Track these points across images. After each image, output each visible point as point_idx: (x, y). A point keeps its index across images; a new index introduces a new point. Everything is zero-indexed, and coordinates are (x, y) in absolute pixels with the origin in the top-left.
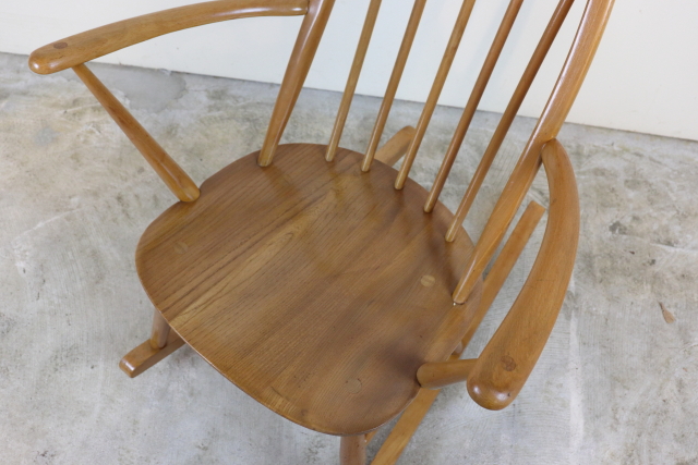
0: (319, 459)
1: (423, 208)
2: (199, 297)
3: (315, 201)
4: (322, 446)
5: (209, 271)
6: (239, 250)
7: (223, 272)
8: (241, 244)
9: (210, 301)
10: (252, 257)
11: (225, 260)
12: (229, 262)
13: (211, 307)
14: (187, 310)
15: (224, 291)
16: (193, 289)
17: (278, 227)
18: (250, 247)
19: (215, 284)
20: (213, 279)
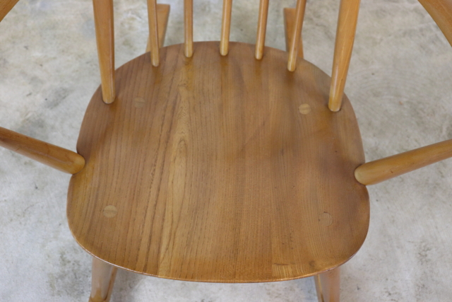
0: (430, 260)
1: (255, 57)
2: (161, 238)
3: (175, 103)
4: (428, 249)
5: (149, 214)
6: (156, 181)
7: (160, 206)
8: (153, 175)
9: (172, 236)
10: (171, 179)
11: (153, 196)
12: (158, 195)
13: (177, 239)
14: (162, 256)
15: (175, 220)
16: (150, 237)
17: (167, 142)
18: (162, 173)
19: (163, 220)
20: (158, 217)
